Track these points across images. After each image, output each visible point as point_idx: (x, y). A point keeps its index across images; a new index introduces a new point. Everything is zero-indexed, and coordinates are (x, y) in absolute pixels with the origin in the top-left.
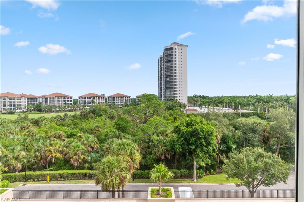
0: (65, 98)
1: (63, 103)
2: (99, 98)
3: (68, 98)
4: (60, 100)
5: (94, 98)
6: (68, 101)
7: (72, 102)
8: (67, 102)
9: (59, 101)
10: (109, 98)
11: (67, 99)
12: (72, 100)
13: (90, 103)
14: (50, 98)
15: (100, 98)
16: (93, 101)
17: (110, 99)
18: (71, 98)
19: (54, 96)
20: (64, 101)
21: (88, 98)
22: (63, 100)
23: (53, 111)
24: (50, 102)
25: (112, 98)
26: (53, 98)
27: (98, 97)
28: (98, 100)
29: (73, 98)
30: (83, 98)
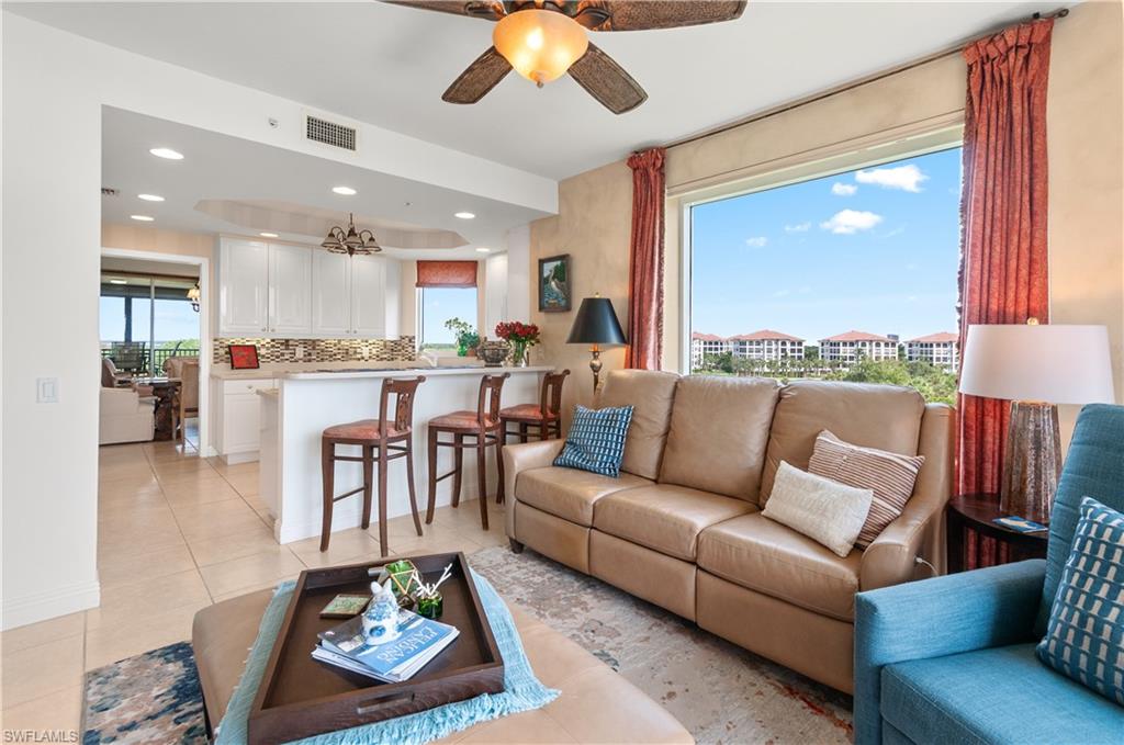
0: (784, 343)
1: (780, 354)
2: (878, 345)
3: (793, 344)
4: (774, 347)
5: (864, 345)
6: (793, 351)
7: (803, 354)
8: (789, 354)
9: (770, 351)
10: (910, 345)
11: (788, 346)
12: (803, 348)
13: (851, 358)
14: (751, 343)
15: (882, 344)
16: (859, 351)
17: (914, 348)
18: (800, 344)
19: (759, 339)
20: (784, 350)
21: (845, 344)
22: (780, 347)
23: (757, 373)
24: (751, 351)
25: (922, 346)
26: (758, 343)
27: (874, 344)
28: (874, 351)
29: (804, 344)
30: (831, 345)
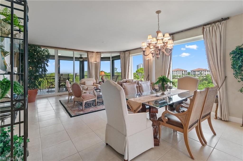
0: (182, 71)
1: (182, 74)
2: (205, 71)
4: (180, 72)
5: (202, 71)
6: (185, 73)
7: (187, 74)
13: (199, 75)
14: (175, 71)
16: (201, 73)
18: (186, 71)
19: (176, 70)
20: (182, 73)
21: (197, 71)
23: (176, 78)
24: (175, 73)
28: (204, 73)
29: (187, 71)
30: (194, 71)
